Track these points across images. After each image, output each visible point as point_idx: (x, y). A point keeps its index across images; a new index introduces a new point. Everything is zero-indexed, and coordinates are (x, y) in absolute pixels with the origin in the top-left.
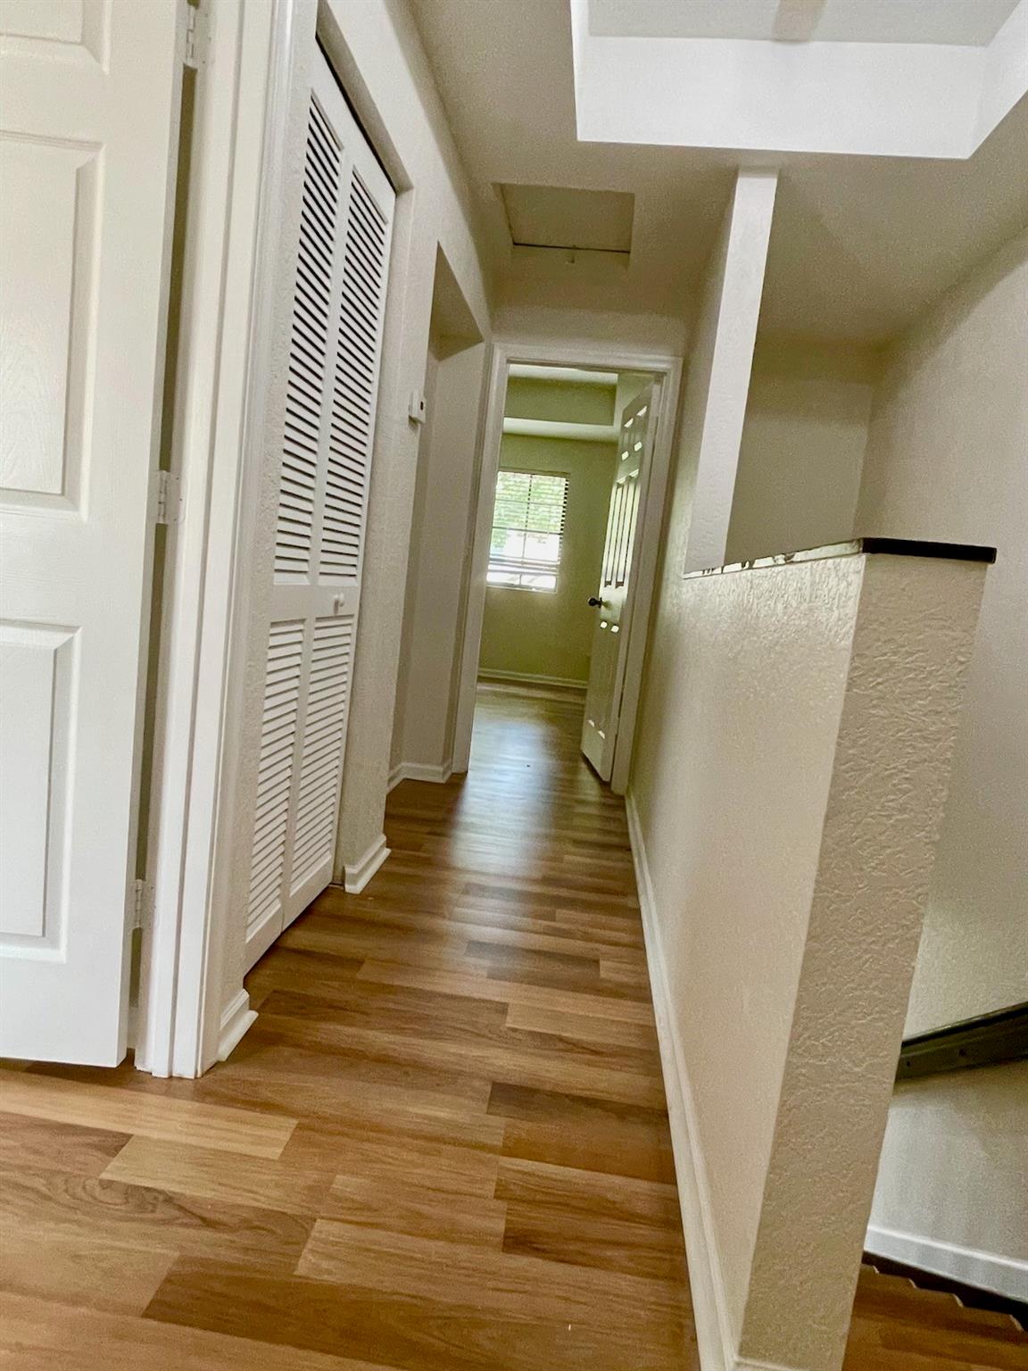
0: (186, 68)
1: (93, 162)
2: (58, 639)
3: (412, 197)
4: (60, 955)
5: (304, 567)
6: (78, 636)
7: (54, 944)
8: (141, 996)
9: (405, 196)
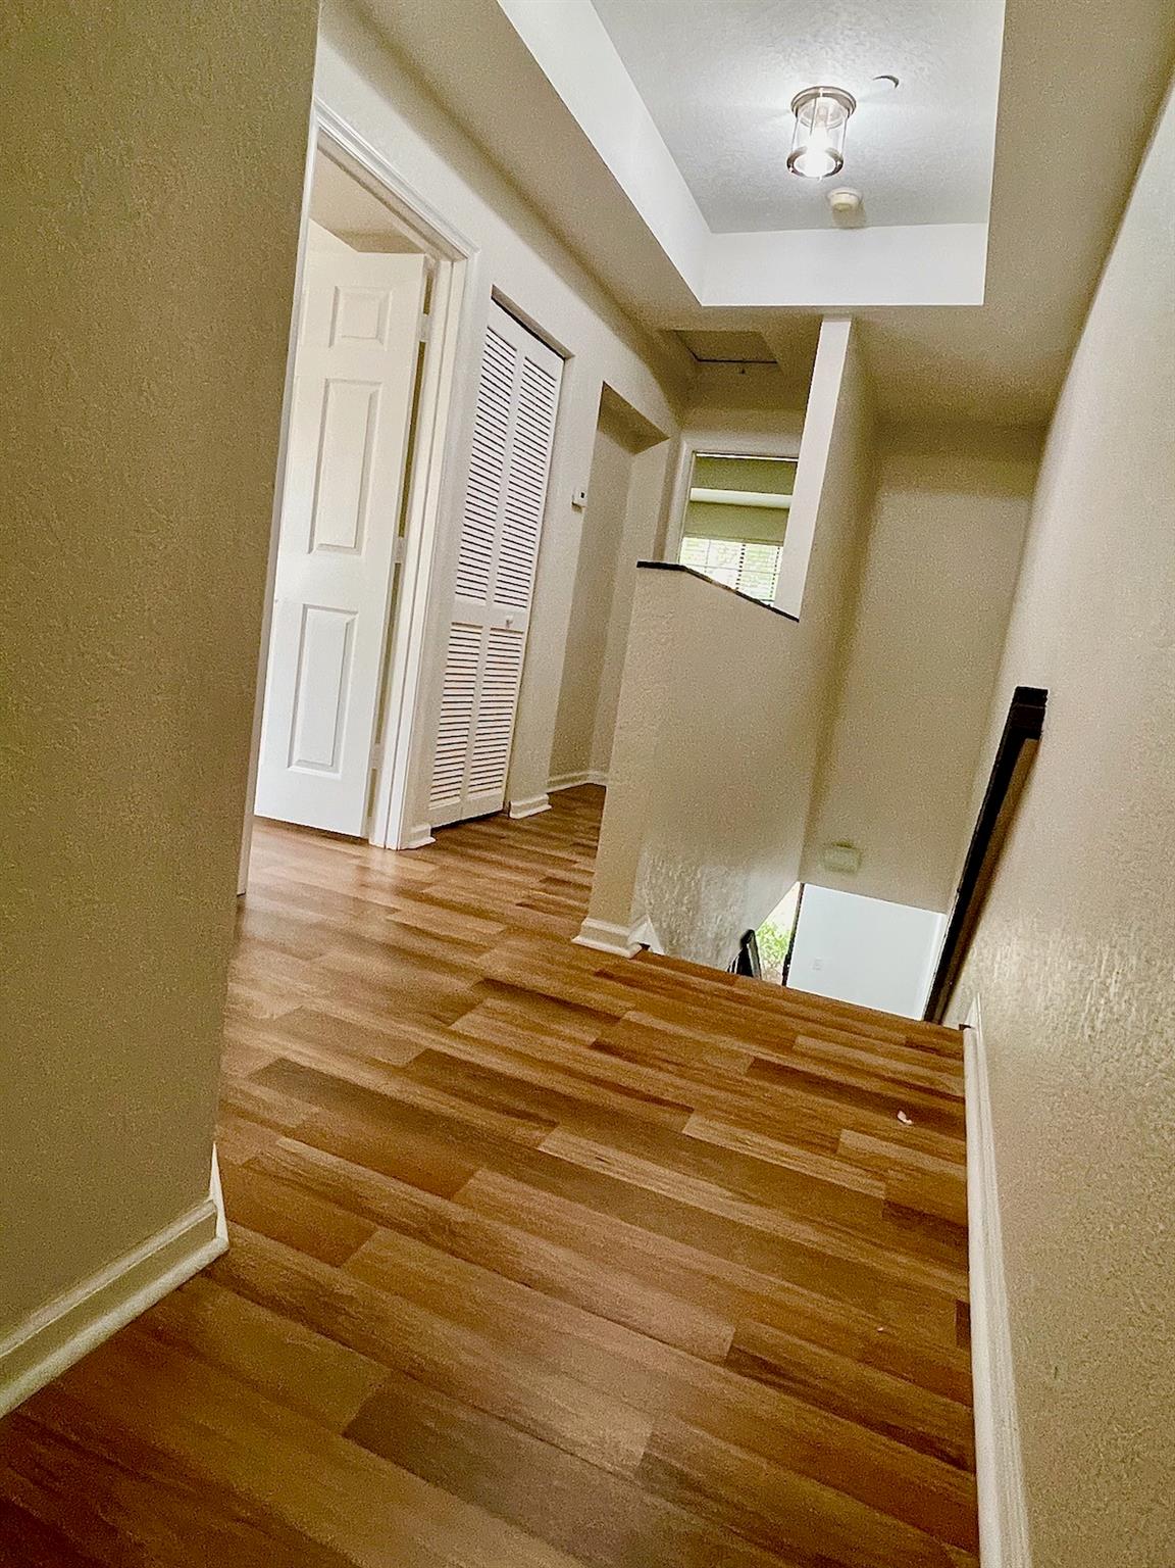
0: (421, 343)
1: (377, 391)
2: (348, 618)
3: (573, 363)
4: (338, 776)
5: (483, 595)
6: (358, 615)
7: (336, 771)
8: (374, 812)
9: (569, 362)
